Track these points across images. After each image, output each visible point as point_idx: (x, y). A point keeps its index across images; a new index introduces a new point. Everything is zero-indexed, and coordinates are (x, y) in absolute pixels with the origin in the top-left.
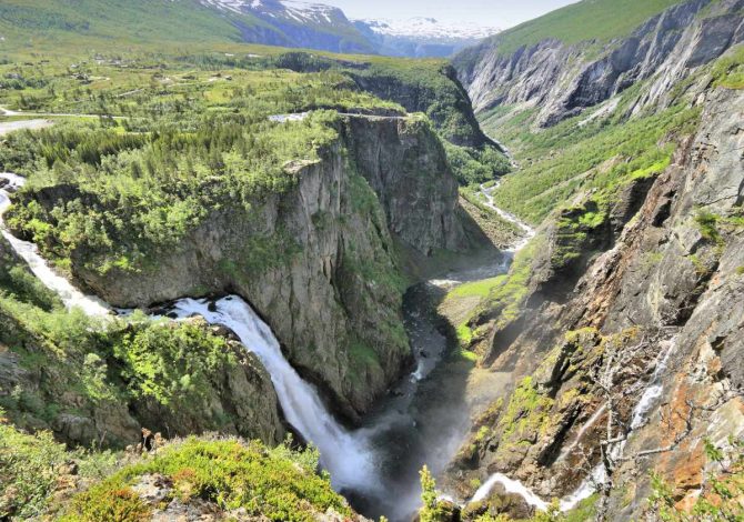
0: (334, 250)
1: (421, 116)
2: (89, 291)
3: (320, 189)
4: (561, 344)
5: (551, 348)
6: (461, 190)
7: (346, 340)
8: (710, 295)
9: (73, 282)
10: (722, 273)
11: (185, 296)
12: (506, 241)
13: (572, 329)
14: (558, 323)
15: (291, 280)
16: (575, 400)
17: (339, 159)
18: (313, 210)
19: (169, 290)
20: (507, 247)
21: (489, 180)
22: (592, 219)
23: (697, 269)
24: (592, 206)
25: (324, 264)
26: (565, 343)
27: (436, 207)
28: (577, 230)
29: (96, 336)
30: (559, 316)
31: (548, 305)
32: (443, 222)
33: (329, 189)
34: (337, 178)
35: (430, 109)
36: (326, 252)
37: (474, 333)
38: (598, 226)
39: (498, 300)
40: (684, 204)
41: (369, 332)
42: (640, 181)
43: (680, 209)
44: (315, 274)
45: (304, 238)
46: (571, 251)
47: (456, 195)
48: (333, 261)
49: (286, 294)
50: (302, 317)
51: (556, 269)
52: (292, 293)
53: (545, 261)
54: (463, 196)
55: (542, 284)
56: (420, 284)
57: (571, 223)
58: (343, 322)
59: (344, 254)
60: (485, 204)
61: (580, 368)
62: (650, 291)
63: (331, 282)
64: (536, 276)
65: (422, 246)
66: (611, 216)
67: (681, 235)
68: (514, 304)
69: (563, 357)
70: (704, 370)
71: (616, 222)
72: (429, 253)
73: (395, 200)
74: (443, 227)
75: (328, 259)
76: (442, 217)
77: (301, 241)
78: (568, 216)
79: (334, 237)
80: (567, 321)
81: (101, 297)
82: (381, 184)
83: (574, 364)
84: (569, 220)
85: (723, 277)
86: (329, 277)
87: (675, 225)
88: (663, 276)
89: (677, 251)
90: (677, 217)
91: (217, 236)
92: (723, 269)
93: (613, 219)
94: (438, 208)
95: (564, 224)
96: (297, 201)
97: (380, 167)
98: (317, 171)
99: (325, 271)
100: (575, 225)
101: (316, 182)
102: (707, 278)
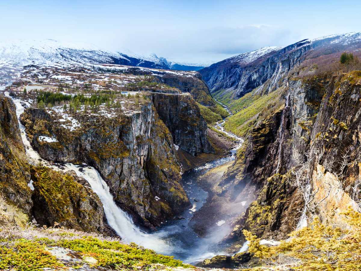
0: (146, 153)
1: (188, 94)
2: (35, 149)
3: (141, 124)
4: (266, 184)
5: (262, 186)
6: (208, 125)
7: (149, 195)
8: (312, 148)
9: (31, 144)
10: (312, 140)
11: (70, 162)
12: (232, 146)
13: (269, 176)
14: (263, 176)
15: (122, 165)
16: (279, 203)
17: (151, 112)
18: (137, 134)
19: (64, 158)
20: (233, 148)
21: (220, 120)
22: (265, 131)
23: (305, 141)
24: (263, 126)
25: (140, 159)
26: (268, 183)
27: (197, 134)
28: (261, 136)
29: (31, 167)
30: (262, 173)
31: (256, 170)
32: (201, 140)
33: (145, 124)
34: (149, 120)
35: (192, 91)
36: (142, 154)
37: (223, 188)
38: (268, 133)
39: (232, 172)
40: (293, 119)
41: (163, 192)
42: (278, 113)
43: (293, 121)
44: (135, 163)
45: (131, 146)
46: (260, 145)
47: (206, 127)
48: (145, 158)
49: (119, 170)
50: (125, 182)
51: (256, 154)
52: (122, 171)
53: (251, 152)
54: (209, 128)
55: (251, 161)
56: (191, 169)
57: (257, 134)
58: (148, 186)
59: (151, 155)
60: (220, 131)
61: (277, 190)
62: (293, 153)
63: (143, 168)
64: (248, 159)
65: (192, 152)
66: (271, 128)
67: (296, 130)
68: (240, 173)
69: (269, 188)
70: (320, 173)
71: (274, 130)
72: (195, 155)
73: (177, 131)
74: (201, 142)
75: (142, 157)
76: (200, 138)
77: (130, 148)
78: (256, 131)
79: (146, 147)
80: (266, 174)
81: (38, 152)
82: (170, 124)
83: (274, 189)
84: (256, 133)
85: (313, 141)
86: (142, 165)
87: (293, 127)
88: (296, 146)
89: (297, 136)
90: (293, 124)
91: (91, 140)
92: (312, 138)
93: (272, 129)
94: (198, 134)
95: (255, 135)
96: (130, 129)
97: (170, 116)
98: (141, 116)
99: (140, 163)
100: (259, 135)
101: (140, 121)
102: (309, 142)
